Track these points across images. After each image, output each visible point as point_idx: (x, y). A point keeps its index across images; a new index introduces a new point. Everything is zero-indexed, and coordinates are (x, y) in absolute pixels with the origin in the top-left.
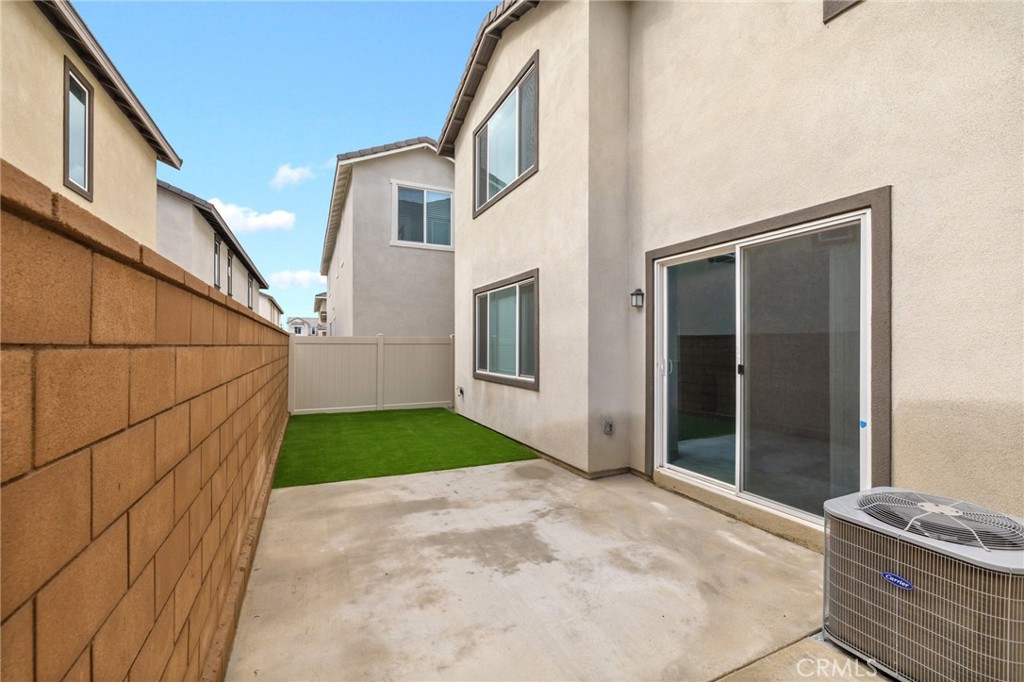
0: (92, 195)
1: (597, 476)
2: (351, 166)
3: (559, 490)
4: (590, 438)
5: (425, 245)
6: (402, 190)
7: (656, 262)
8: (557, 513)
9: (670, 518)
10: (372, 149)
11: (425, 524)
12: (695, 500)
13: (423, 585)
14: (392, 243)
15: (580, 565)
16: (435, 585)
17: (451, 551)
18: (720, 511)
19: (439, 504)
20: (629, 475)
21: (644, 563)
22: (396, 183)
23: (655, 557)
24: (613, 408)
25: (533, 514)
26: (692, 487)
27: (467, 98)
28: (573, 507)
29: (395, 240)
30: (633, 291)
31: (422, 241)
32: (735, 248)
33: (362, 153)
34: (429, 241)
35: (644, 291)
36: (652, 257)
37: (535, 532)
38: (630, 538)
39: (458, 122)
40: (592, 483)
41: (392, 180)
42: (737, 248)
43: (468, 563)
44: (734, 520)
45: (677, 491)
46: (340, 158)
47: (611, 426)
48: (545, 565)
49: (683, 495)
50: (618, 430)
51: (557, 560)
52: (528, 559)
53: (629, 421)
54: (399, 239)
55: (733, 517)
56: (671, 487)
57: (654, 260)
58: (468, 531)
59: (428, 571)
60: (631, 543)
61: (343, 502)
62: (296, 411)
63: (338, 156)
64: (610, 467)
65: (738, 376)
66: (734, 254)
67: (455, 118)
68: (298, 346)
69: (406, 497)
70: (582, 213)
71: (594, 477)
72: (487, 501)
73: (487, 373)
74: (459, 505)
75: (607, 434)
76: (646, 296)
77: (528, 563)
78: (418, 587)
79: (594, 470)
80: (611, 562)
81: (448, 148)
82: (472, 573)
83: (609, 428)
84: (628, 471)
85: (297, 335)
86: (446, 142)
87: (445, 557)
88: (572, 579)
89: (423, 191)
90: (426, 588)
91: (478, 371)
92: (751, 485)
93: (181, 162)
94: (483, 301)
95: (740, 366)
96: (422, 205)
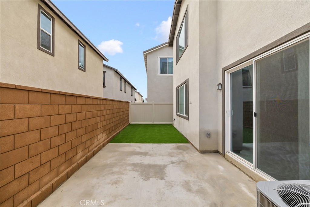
0: (85, 71)
1: (203, 152)
2: (147, 54)
3: (186, 155)
4: (200, 138)
5: (168, 75)
6: (161, 59)
7: (226, 71)
8: (178, 163)
9: (221, 173)
10: (152, 48)
11: (136, 159)
12: (238, 168)
13: (119, 178)
14: (158, 75)
15: (171, 183)
16: (122, 179)
17: (135, 169)
18: (247, 175)
19: (145, 154)
20: (218, 153)
21: (195, 188)
22: (159, 57)
23: (202, 187)
24: (210, 127)
25: (171, 162)
26: (238, 162)
27: (174, 27)
28: (186, 162)
29: (159, 74)
30: (218, 84)
31: (167, 73)
32: (252, 63)
33: (149, 50)
34: (169, 74)
35: (222, 84)
36: (224, 70)
37: (165, 168)
38: (198, 177)
39: (173, 35)
40: (201, 154)
41: (158, 57)
42: (253, 62)
43: (136, 174)
44: (251, 180)
45: (233, 163)
46: (144, 52)
47: (209, 134)
48: (159, 180)
49: (234, 165)
50: (213, 136)
51: (165, 179)
52: (155, 177)
53: (217, 133)
54: (160, 74)
55: (252, 178)
56: (230, 161)
57: (225, 71)
58: (145, 164)
59: (123, 174)
60: (197, 180)
61: (121, 149)
62: (131, 123)
63: (143, 52)
64: (209, 149)
65: (254, 117)
66: (252, 65)
67: (171, 34)
68: (132, 105)
69: (138, 150)
70: (198, 57)
71: (202, 152)
72: (159, 155)
73: (179, 114)
74: (151, 155)
75: (207, 137)
76: (222, 85)
77: (155, 178)
78: (117, 178)
79: (202, 149)
80: (183, 185)
81: (171, 44)
82: (135, 177)
83: (209, 135)
84: (217, 152)
85: (136, 102)
86: (170, 42)
87: (132, 171)
88: (164, 188)
89: (167, 59)
90: (119, 179)
91: (178, 113)
92: (259, 166)
93: (108, 60)
94: (178, 90)
95: (255, 113)
96: (167, 63)
